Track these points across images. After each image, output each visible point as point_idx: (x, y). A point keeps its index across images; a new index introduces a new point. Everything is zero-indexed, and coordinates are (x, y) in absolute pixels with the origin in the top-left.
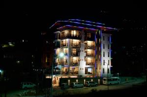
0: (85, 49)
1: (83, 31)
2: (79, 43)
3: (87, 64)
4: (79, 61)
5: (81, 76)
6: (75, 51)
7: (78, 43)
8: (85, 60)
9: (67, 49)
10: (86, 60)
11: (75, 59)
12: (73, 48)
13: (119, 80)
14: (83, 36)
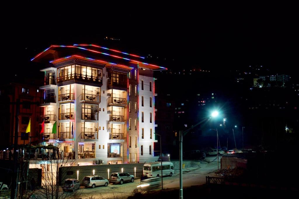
0: (109, 106)
1: (104, 69)
2: (98, 93)
3: (112, 137)
4: (96, 130)
5: (100, 162)
6: (89, 111)
7: (94, 93)
8: (108, 129)
9: (74, 106)
10: (110, 129)
11: (89, 126)
12: (86, 103)
13: (172, 168)
14: (105, 80)
